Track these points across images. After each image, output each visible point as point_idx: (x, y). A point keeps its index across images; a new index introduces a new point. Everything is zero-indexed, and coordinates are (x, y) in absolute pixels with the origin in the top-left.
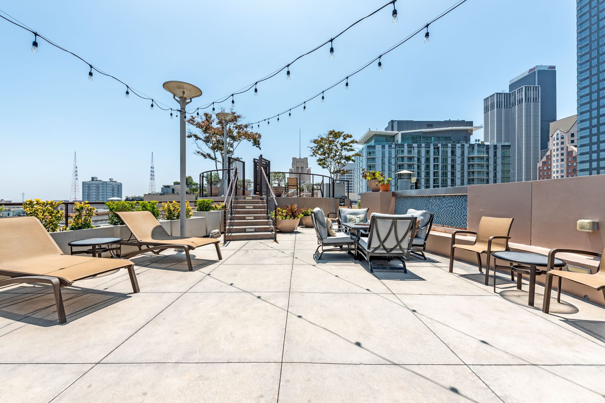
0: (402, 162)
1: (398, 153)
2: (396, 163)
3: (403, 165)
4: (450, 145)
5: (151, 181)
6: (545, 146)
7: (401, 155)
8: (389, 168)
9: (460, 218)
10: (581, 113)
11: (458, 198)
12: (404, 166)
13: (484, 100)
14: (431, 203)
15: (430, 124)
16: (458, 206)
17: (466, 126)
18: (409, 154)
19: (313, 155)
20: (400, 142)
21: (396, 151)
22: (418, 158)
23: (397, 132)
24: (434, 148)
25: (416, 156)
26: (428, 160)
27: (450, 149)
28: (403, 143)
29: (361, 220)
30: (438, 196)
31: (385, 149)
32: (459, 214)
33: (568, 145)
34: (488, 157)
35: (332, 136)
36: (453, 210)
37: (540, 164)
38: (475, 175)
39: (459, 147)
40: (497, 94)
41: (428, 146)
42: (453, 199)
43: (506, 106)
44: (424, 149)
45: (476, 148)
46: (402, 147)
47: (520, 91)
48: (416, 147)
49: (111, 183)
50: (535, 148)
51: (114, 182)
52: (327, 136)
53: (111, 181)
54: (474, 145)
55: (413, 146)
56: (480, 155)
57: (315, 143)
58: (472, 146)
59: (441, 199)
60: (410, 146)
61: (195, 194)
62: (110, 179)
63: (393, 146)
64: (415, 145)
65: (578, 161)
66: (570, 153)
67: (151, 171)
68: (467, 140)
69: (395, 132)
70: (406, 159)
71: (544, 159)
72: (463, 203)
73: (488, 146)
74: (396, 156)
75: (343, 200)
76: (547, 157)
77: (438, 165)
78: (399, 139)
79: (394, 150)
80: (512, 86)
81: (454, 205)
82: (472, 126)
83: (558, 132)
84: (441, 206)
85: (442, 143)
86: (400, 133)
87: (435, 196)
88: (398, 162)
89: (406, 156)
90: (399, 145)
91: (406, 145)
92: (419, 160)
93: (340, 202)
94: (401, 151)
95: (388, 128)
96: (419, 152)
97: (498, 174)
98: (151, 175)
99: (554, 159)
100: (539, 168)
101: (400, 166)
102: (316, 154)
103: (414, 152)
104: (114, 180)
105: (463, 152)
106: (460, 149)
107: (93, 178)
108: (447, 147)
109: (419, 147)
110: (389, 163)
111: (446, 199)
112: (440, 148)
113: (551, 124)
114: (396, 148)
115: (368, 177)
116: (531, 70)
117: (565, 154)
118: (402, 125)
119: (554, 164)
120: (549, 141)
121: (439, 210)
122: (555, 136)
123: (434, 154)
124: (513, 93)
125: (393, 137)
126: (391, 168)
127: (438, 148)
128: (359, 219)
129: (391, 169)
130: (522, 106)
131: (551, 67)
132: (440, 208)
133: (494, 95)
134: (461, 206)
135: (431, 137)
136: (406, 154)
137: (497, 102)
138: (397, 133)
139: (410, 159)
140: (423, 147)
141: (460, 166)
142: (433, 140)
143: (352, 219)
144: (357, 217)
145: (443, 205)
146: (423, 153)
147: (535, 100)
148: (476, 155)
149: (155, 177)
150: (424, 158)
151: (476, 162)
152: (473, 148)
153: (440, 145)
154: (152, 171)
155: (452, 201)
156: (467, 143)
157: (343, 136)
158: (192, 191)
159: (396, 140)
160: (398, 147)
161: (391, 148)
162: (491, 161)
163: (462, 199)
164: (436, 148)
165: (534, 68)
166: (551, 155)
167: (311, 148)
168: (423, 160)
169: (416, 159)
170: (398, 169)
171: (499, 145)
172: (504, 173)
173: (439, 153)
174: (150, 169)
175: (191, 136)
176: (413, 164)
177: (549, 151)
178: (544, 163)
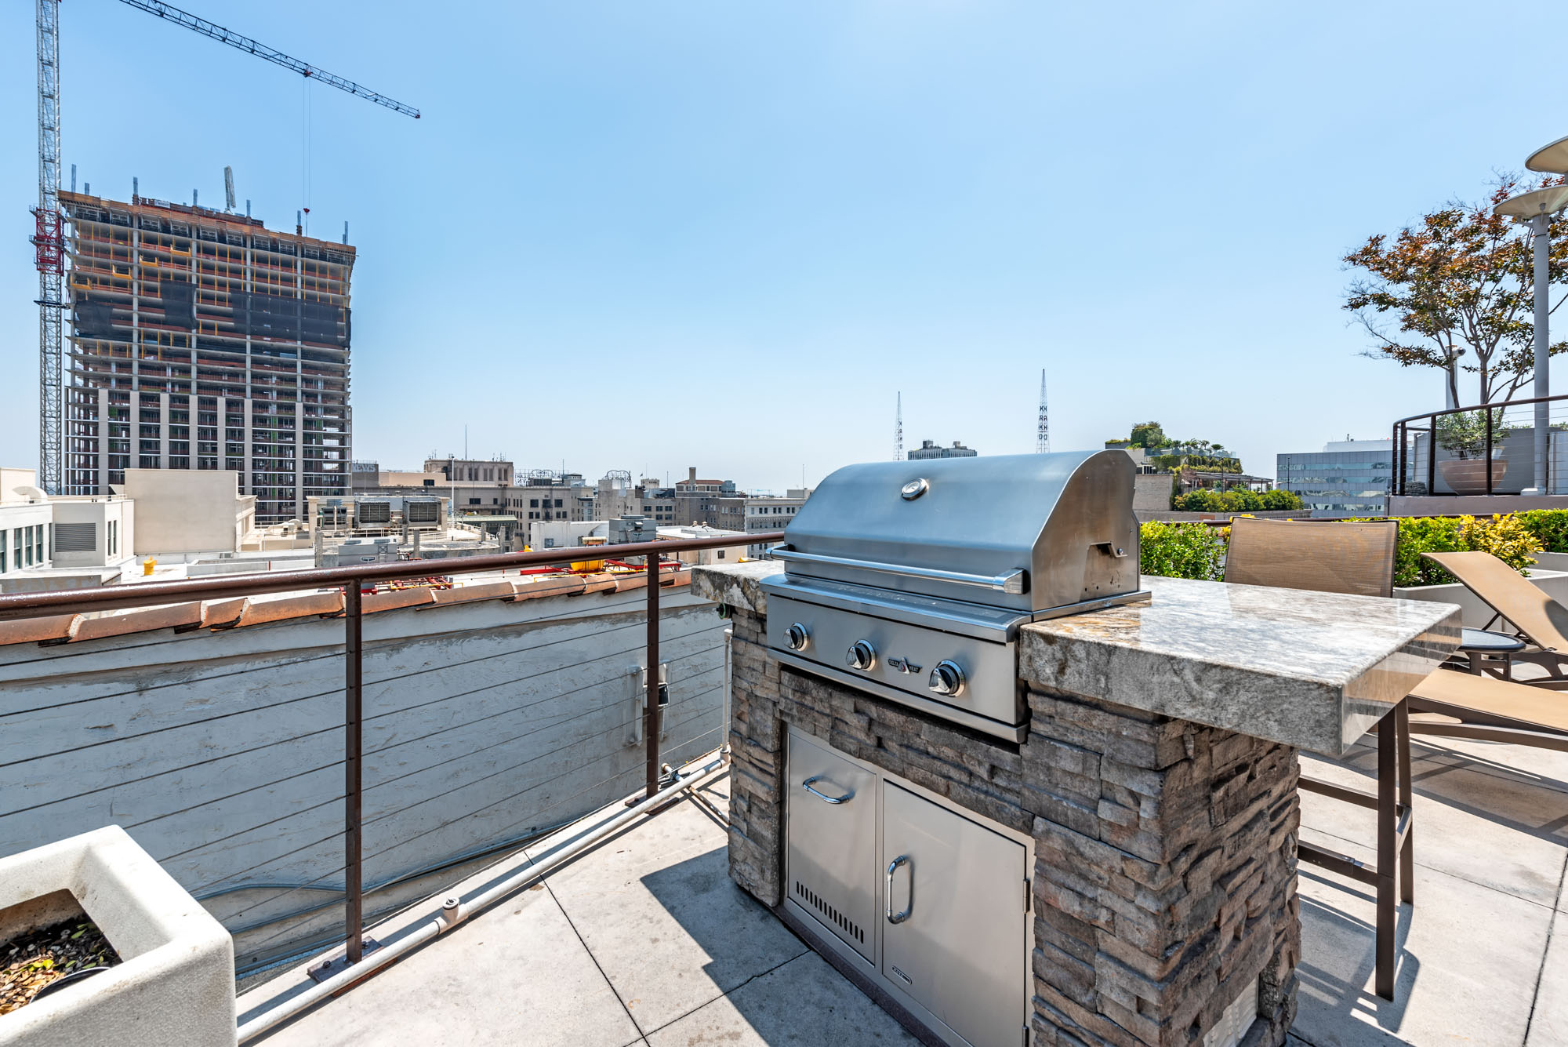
5: (1040, 442)
49: (957, 450)
51: (962, 448)
53: (956, 447)
61: (1172, 472)
62: (955, 443)
67: (1041, 418)
98: (1041, 427)
104: (962, 445)
107: (925, 443)
149: (1050, 432)
154: (1043, 418)
158: (1160, 465)
174: (1038, 413)
175: (1365, 303)
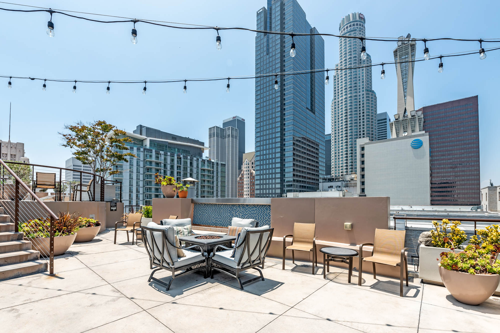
0: (150, 166)
1: (146, 157)
2: (144, 166)
3: (151, 168)
4: (189, 157)
6: (240, 168)
7: (149, 160)
8: (137, 170)
9: (263, 222)
10: (257, 151)
11: (260, 206)
12: (152, 170)
13: (209, 129)
14: (235, 210)
15: (174, 137)
16: (261, 213)
17: (200, 145)
18: (156, 160)
19: (67, 145)
20: (148, 147)
21: (144, 154)
22: (164, 164)
23: (145, 137)
24: (178, 158)
25: (163, 162)
26: (172, 167)
27: (189, 160)
28: (151, 149)
29: (189, 231)
30: (241, 205)
31: (133, 151)
32: (262, 219)
33: (251, 169)
34: (213, 170)
35: (100, 127)
36: (257, 216)
37: (238, 179)
38: (205, 183)
39: (195, 160)
40: (217, 127)
41: (172, 155)
42: (256, 207)
43: (221, 137)
44: (170, 157)
45: (206, 162)
46: (150, 152)
47: (229, 129)
48: (162, 154)
50: (236, 168)
52: (93, 126)
54: (205, 160)
55: (160, 153)
56: (208, 169)
57: (73, 131)
58: (204, 161)
59: (245, 207)
60: (157, 153)
63: (142, 150)
64: (162, 152)
65: (255, 179)
66: (251, 174)
68: (201, 156)
69: (143, 137)
70: (153, 164)
71: (240, 176)
72: (264, 210)
73: (213, 162)
74: (144, 160)
75: (115, 204)
76: (242, 174)
77: (180, 172)
78: (147, 143)
79: (143, 153)
80: (225, 124)
81: (257, 212)
82: (204, 146)
83: (247, 160)
84: (245, 213)
85: (183, 155)
86: (149, 139)
87: (239, 204)
88: (146, 165)
89: (154, 161)
90: (147, 149)
91: (154, 151)
92: (165, 166)
93: (111, 207)
94: (149, 155)
95: (136, 131)
96: (165, 159)
97: (219, 183)
99: (245, 176)
100: (238, 181)
101: (148, 169)
102: (72, 144)
103: (161, 158)
105: (198, 164)
106: (196, 162)
108: (187, 159)
109: (165, 155)
110: (137, 165)
111: (249, 207)
112: (182, 159)
113: (243, 154)
114: (145, 152)
115: (163, 182)
116: (234, 118)
117: (249, 174)
118: (150, 132)
119: (245, 180)
120: (242, 165)
121: (243, 216)
122: (245, 162)
123: (177, 163)
124: (225, 129)
125: (142, 141)
126: (139, 170)
127: (181, 158)
128: (187, 230)
129: (140, 172)
130: (229, 139)
131: (243, 119)
132: (244, 215)
133: (215, 127)
134: (263, 213)
135: (175, 148)
136: (154, 159)
137: (216, 132)
138: (146, 139)
139: (157, 164)
140: (169, 156)
141: (196, 175)
142: (176, 151)
143: (180, 231)
144: (185, 229)
145: (247, 212)
146: (169, 161)
147: (236, 137)
148: (206, 168)
150: (169, 165)
151: (206, 173)
152: (204, 163)
153: (182, 156)
155: (255, 209)
156: (200, 158)
157: (115, 131)
159: (144, 145)
160: (146, 151)
161: (140, 152)
162: (215, 173)
163: (264, 208)
164: (179, 158)
165: (235, 117)
166: (243, 174)
167: (64, 136)
168: (169, 167)
169: (163, 165)
170: (146, 172)
171: (220, 163)
172: (222, 183)
173: (181, 162)
176: (160, 169)
177: (243, 171)
178: (240, 178)
